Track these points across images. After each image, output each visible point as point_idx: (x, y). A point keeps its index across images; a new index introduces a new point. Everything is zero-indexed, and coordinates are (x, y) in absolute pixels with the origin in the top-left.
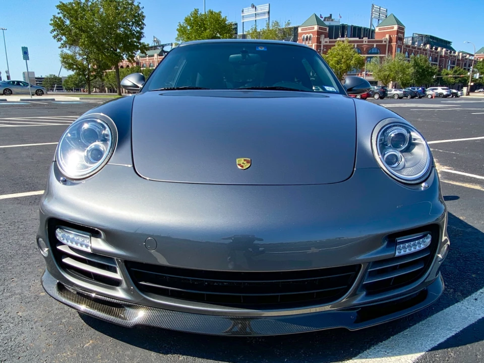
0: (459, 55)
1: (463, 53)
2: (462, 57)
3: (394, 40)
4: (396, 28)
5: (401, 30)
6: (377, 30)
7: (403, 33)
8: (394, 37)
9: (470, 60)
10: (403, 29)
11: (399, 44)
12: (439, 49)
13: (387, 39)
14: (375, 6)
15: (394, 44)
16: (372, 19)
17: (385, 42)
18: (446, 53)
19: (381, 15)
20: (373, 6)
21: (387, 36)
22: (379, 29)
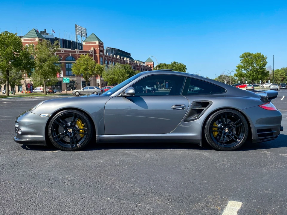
0: (137, 63)
1: (139, 61)
2: (139, 64)
3: (98, 51)
4: (97, 43)
5: (101, 45)
6: (84, 44)
7: (103, 47)
8: (97, 49)
9: (144, 66)
10: (102, 44)
11: (101, 55)
12: (125, 59)
13: (92, 51)
14: (77, 26)
15: (98, 54)
16: (76, 35)
17: (91, 53)
18: (129, 61)
19: (82, 32)
20: (76, 26)
21: (92, 49)
22: (86, 43)
